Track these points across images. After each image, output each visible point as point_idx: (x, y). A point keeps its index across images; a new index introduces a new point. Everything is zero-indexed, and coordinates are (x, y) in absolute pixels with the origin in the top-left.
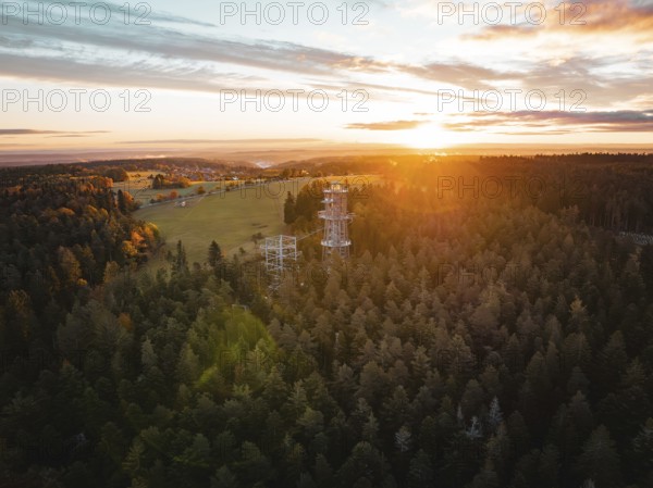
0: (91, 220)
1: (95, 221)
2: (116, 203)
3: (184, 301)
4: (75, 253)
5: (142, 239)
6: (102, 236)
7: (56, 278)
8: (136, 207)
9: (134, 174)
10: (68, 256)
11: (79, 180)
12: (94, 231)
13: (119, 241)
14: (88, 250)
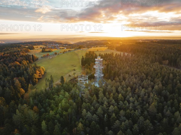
0: (24, 67)
1: (25, 67)
2: (31, 58)
3: (54, 100)
4: (19, 80)
5: (39, 72)
6: (27, 73)
7: (13, 89)
8: (37, 59)
9: (36, 46)
10: (17, 81)
11: (20, 50)
12: (25, 71)
13: (33, 74)
14: (23, 79)
